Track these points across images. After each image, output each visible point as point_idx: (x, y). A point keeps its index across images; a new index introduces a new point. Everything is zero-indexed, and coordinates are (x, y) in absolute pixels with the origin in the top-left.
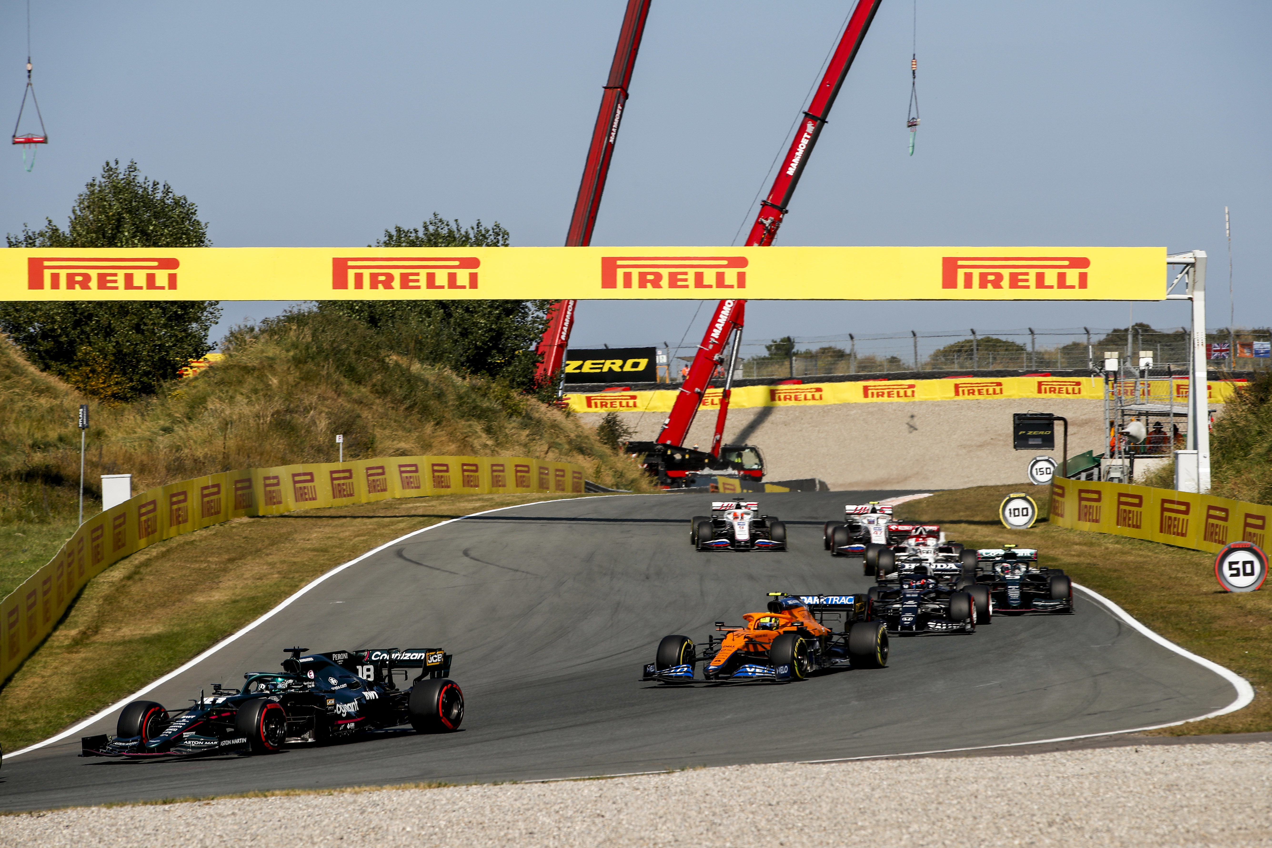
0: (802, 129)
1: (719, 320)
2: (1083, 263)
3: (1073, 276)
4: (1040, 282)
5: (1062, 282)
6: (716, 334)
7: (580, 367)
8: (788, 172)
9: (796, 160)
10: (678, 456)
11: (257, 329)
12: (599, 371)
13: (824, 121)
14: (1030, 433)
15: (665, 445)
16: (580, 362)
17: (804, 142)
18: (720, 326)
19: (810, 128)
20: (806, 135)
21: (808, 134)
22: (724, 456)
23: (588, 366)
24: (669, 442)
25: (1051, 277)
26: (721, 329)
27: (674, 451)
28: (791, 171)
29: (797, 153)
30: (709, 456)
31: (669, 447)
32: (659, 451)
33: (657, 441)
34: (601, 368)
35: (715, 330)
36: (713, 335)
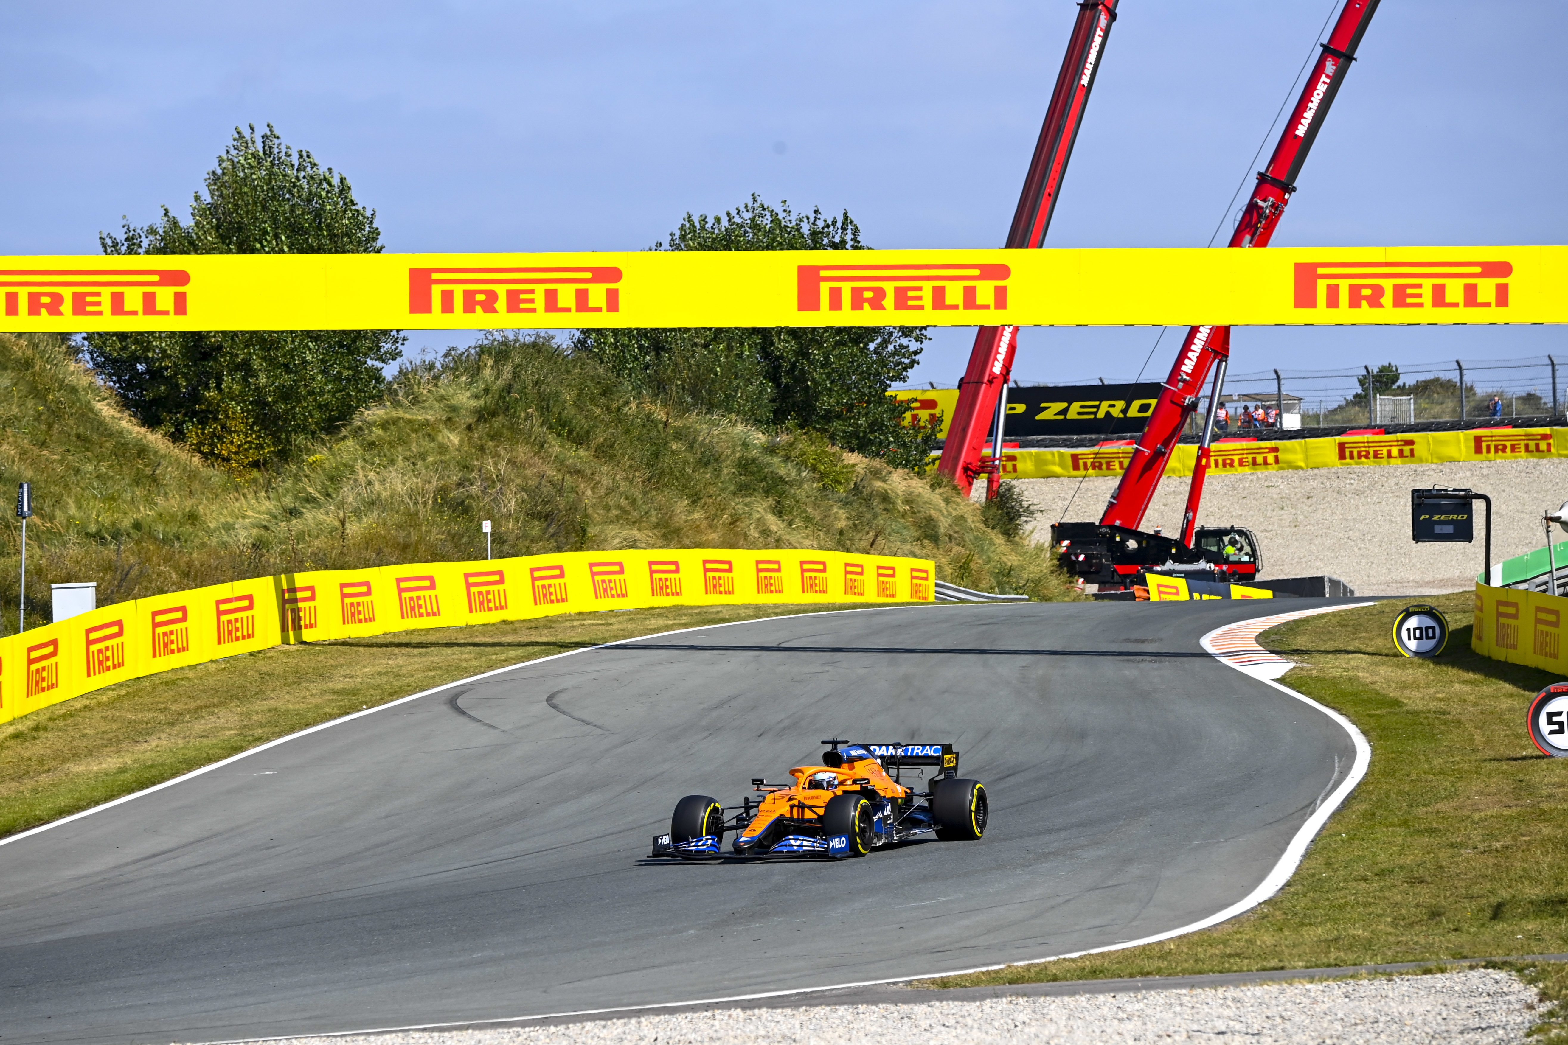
0: (1319, 69)
1: (1193, 347)
2: (1502, 269)
3: (1487, 288)
4: (1439, 298)
5: (1471, 297)
6: (1188, 366)
7: (1064, 412)
8: (1297, 132)
9: (1309, 115)
10: (1132, 544)
11: (438, 365)
12: (1092, 416)
13: (1350, 58)
14: (1436, 517)
15: (1113, 527)
16: (1064, 405)
17: (1321, 88)
18: (1193, 355)
19: (1330, 67)
20: (1324, 78)
21: (1328, 76)
22: (1198, 543)
23: (1075, 410)
24: (1118, 523)
25: (1455, 290)
26: (1195, 360)
27: (1125, 536)
28: (1301, 131)
29: (1310, 105)
30: (1176, 543)
31: (1119, 529)
32: (1104, 535)
33: (1102, 521)
34: (1095, 413)
35: (1187, 361)
36: (1184, 368)
